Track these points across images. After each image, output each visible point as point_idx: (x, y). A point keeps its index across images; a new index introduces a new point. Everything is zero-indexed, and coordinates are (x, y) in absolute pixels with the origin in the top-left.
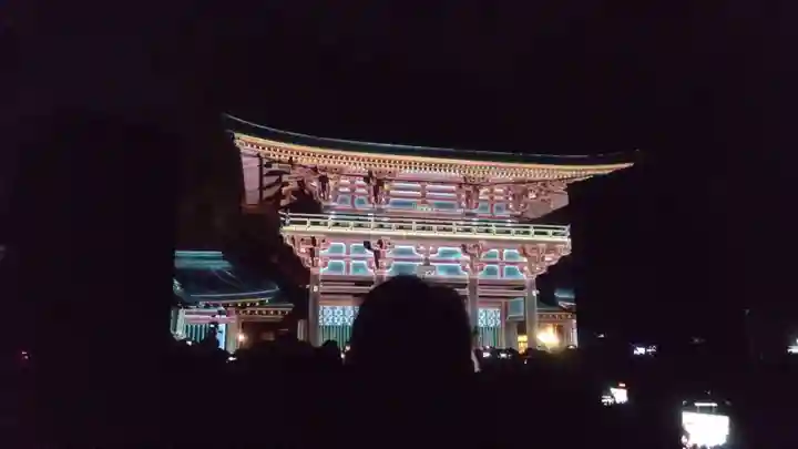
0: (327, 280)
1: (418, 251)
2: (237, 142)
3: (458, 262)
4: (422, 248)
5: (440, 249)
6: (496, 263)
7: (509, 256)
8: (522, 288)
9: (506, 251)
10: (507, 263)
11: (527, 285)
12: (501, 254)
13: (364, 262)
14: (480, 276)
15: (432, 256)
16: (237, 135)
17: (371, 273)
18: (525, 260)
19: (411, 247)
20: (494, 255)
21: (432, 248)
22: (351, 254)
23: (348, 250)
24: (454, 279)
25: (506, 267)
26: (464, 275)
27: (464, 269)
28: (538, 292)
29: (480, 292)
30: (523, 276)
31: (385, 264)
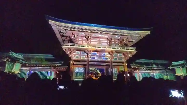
0: (75, 61)
1: (98, 54)
2: (50, 23)
3: (108, 56)
5: (103, 53)
6: (117, 57)
7: (120, 55)
8: (123, 63)
12: (118, 55)
13: (84, 56)
14: (113, 60)
15: (101, 55)
16: (49, 20)
17: (86, 59)
18: (124, 56)
19: (96, 53)
20: (116, 55)
21: (101, 53)
22: (81, 54)
23: (80, 53)
24: (107, 60)
25: (119, 58)
26: (109, 60)
27: (109, 58)
28: (127, 64)
29: (113, 64)
30: (123, 60)
31: (89, 57)
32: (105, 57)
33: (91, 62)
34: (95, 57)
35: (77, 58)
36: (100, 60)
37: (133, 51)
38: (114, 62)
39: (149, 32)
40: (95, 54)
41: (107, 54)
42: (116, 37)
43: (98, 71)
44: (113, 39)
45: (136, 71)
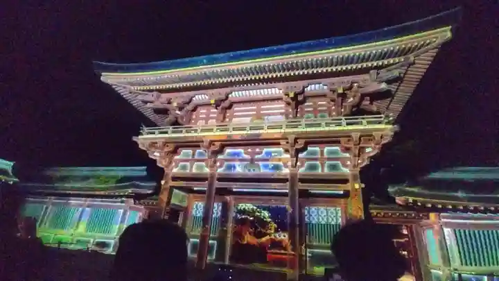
0: (175, 179)
1: (245, 153)
3: (280, 160)
4: (250, 150)
5: (265, 150)
6: (316, 159)
7: (330, 152)
8: (345, 181)
9: (326, 149)
10: (329, 159)
11: (350, 178)
12: (322, 153)
13: (204, 164)
14: (301, 171)
15: (257, 157)
16: (104, 74)
17: (207, 170)
18: (347, 155)
19: (241, 150)
20: (314, 153)
21: (257, 150)
22: (196, 157)
23: (194, 155)
24: (276, 174)
25: (328, 163)
26: (286, 171)
27: (286, 166)
28: (363, 186)
29: (301, 186)
30: (346, 171)
31: (218, 164)
32: (271, 164)
33: (220, 180)
34: (237, 164)
35: (182, 171)
36: (252, 173)
37: (382, 126)
38: (303, 181)
39: (444, 34)
40: (238, 154)
41: (280, 153)
42: (309, 88)
43: (266, 214)
44: (300, 98)
45: (428, 218)
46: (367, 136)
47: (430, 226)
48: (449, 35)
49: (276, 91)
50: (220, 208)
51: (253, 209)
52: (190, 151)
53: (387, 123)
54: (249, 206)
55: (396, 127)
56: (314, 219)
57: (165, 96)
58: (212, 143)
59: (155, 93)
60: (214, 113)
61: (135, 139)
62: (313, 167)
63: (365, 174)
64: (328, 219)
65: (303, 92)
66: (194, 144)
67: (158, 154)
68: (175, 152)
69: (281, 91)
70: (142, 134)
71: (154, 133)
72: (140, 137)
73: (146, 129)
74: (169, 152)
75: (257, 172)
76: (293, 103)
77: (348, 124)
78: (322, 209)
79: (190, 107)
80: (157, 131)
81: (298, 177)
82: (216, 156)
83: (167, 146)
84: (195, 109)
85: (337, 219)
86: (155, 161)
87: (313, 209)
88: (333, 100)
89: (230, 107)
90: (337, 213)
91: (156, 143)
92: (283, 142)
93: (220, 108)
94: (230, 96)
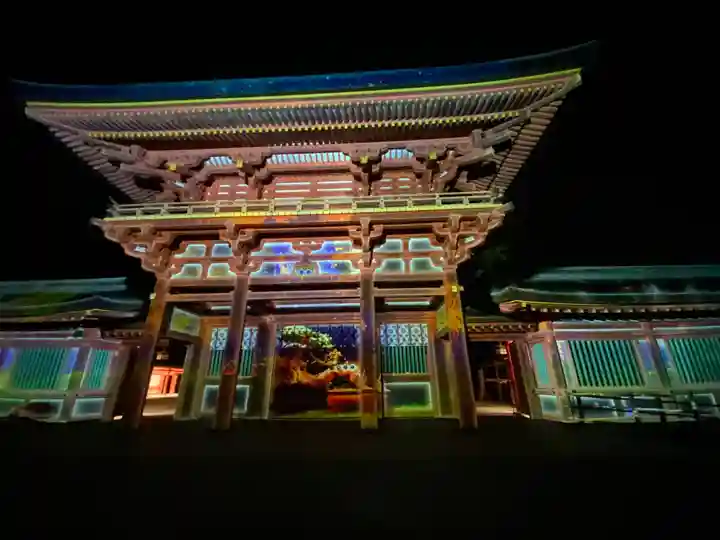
0: (174, 290)
1: (295, 248)
3: (346, 256)
4: (301, 243)
5: (325, 243)
6: (397, 255)
7: (417, 245)
8: (438, 284)
9: (413, 241)
10: (415, 254)
11: (444, 279)
12: (406, 246)
13: (226, 264)
14: (377, 272)
15: (313, 252)
17: (232, 274)
18: (440, 248)
19: (288, 244)
20: (395, 247)
21: (313, 243)
22: (213, 255)
23: (209, 250)
24: (341, 277)
25: (414, 259)
26: (355, 272)
27: (356, 265)
28: (462, 288)
29: (377, 292)
30: (440, 269)
31: (251, 265)
32: (334, 262)
33: (254, 288)
34: (281, 263)
35: (189, 277)
36: (303, 276)
37: (489, 205)
38: (380, 284)
40: (284, 249)
41: (346, 247)
42: (387, 155)
43: (326, 338)
44: (375, 169)
45: (537, 330)
46: (469, 219)
47: (541, 339)
48: (579, 77)
49: (339, 157)
50: (255, 335)
51: (306, 333)
52: (201, 246)
53: (496, 202)
54: (300, 329)
55: (508, 206)
56: (404, 340)
57: (154, 155)
58: (239, 229)
59: (135, 148)
60: (242, 189)
61: (96, 222)
62: (393, 266)
63: (464, 273)
64: (411, 340)
65: (379, 160)
66: (209, 233)
67: (143, 250)
68: (175, 246)
69: (348, 158)
70: (111, 216)
71: (134, 214)
72: (107, 219)
73: (118, 207)
74: (164, 246)
75: (313, 274)
76: (365, 176)
77: (444, 203)
78: (403, 326)
79: (200, 176)
80: (138, 211)
81: (374, 280)
82: (248, 253)
83: (160, 236)
84: (209, 182)
85: (423, 339)
86: (138, 261)
87: (391, 326)
88: (419, 176)
89: (268, 180)
90: (422, 331)
91: (138, 230)
92: (352, 229)
93: (251, 180)
94: (268, 160)
